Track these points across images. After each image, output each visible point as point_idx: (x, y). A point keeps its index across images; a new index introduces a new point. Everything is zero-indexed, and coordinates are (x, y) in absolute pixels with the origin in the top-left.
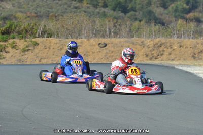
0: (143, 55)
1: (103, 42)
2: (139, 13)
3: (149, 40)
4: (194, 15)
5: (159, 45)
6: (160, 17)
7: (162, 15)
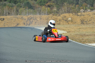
0: (22, 24)
1: (2, 18)
2: (23, 4)
3: (25, 16)
4: (50, 4)
5: (30, 18)
6: (33, 5)
7: (34, 4)
